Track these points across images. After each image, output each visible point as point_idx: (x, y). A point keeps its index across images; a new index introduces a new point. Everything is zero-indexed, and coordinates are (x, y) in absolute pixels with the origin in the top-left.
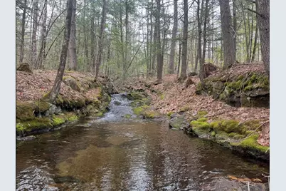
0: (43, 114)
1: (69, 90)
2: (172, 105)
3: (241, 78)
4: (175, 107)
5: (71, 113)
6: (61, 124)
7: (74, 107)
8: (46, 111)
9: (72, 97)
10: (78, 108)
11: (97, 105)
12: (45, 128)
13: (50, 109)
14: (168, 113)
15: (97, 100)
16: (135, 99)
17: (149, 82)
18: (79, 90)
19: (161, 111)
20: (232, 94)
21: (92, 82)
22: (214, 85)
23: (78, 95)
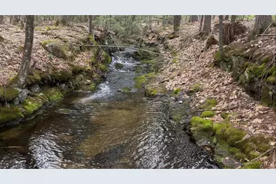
0: (11, 102)
1: (51, 59)
2: (183, 76)
3: (267, 61)
4: (187, 80)
5: (53, 90)
6: (35, 112)
7: (57, 81)
8: (14, 99)
9: (55, 69)
10: (63, 82)
11: (89, 74)
12: (14, 120)
13: (20, 96)
14: (175, 89)
15: (89, 67)
16: (143, 59)
17: (163, 34)
18: (64, 57)
19: (168, 85)
20: (251, 81)
21: (84, 42)
22: (234, 60)
23: (62, 65)
